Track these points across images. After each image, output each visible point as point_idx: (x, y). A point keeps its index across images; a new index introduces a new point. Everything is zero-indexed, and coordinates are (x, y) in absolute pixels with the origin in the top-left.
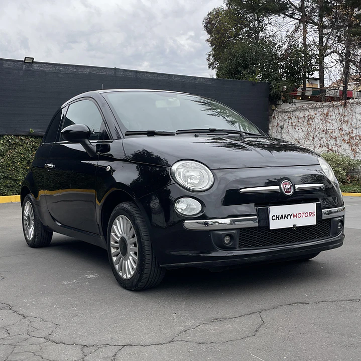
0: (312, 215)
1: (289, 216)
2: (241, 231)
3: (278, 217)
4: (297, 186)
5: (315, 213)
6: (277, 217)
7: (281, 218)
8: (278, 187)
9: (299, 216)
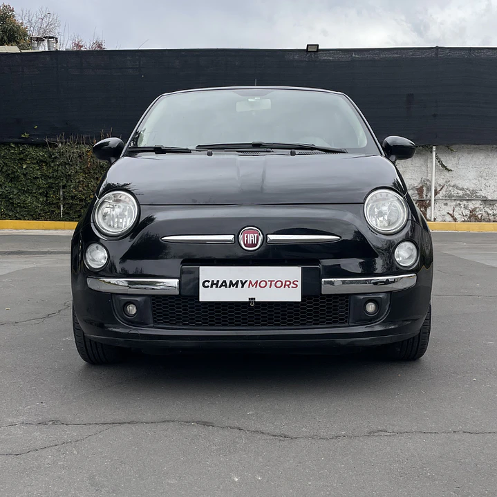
0: (292, 285)
1: (240, 284)
2: (153, 300)
3: (217, 284)
4: (271, 237)
5: (299, 284)
6: (213, 283)
7: (221, 286)
8: (231, 237)
9: (263, 284)
